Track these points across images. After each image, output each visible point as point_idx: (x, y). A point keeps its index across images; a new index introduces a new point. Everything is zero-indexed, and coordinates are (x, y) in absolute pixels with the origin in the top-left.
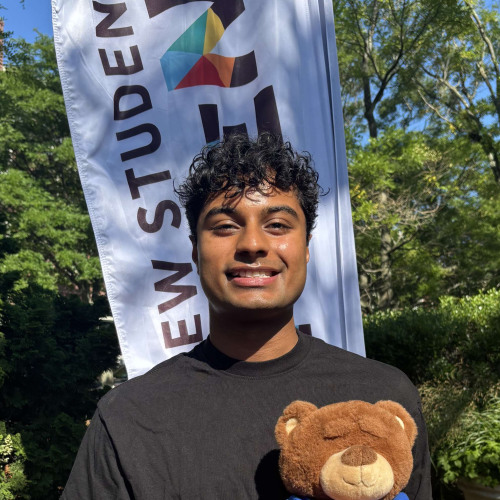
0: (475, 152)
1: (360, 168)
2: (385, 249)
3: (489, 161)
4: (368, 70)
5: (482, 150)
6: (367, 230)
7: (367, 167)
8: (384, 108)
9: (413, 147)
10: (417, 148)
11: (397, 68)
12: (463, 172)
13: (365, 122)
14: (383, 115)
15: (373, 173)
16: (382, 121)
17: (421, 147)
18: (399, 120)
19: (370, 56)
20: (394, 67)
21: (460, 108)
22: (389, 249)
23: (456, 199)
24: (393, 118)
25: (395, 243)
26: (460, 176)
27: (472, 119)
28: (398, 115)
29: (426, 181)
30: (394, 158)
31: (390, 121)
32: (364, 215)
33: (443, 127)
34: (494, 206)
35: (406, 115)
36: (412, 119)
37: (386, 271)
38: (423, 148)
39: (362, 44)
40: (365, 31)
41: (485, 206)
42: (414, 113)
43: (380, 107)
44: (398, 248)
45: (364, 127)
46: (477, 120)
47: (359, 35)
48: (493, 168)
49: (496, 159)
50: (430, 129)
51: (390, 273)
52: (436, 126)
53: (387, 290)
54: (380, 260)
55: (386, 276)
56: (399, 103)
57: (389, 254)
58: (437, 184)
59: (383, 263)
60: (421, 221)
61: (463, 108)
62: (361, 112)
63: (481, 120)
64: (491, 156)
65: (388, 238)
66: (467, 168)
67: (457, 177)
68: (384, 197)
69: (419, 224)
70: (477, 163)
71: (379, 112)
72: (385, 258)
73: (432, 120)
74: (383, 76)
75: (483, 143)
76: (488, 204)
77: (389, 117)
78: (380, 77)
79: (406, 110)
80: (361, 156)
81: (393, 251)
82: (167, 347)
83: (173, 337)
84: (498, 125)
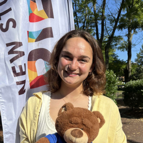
82: (15, 76)
83: (17, 72)
84: (76, 20)
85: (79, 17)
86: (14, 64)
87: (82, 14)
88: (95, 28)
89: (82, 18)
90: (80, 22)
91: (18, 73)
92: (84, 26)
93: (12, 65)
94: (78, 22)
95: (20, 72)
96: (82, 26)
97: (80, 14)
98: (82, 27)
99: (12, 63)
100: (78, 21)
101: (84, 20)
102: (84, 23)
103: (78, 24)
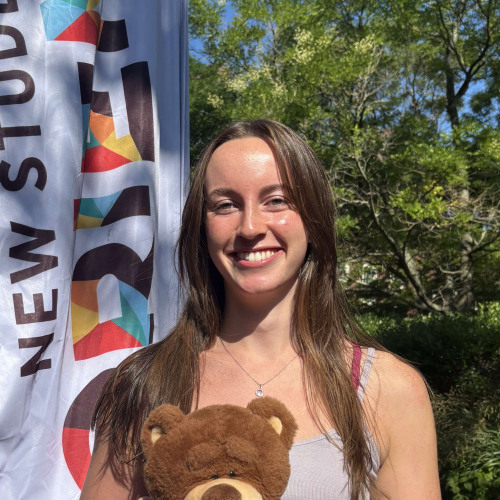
1: (430, 163)
2: (465, 249)
4: (452, 63)
6: (436, 228)
7: (438, 162)
8: (476, 102)
9: (491, 142)
10: (494, 143)
11: (484, 59)
14: (476, 109)
15: (444, 168)
16: (475, 115)
18: (494, 113)
19: (455, 50)
20: (480, 58)
22: (469, 249)
24: (488, 112)
25: (476, 243)
28: (494, 110)
30: (470, 153)
31: (485, 115)
32: (433, 212)
37: (465, 272)
39: (446, 36)
40: (449, 22)
43: (472, 101)
44: (481, 248)
47: (442, 27)
51: (470, 275)
53: (466, 293)
54: (460, 261)
55: (466, 278)
56: (494, 96)
57: (469, 255)
59: (463, 264)
65: (469, 238)
68: (465, 194)
72: (466, 259)
74: (468, 69)
77: (483, 110)
78: (464, 70)
80: (432, 151)
81: (474, 251)
82: (18, 323)
83: (26, 311)
86: (21, 287)
91: (29, 315)
93: (17, 288)
95: (33, 311)
99: (16, 284)
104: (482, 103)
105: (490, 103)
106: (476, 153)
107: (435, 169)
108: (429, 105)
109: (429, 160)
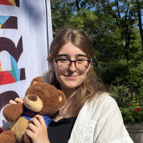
0: (110, 18)
3: (114, 20)
5: (112, 17)
7: (75, 21)
8: (82, 4)
9: (90, 15)
10: (91, 15)
12: (107, 24)
13: (76, 8)
16: (81, 8)
17: (92, 15)
18: (87, 8)
21: (105, 4)
23: (105, 32)
24: (85, 7)
26: (106, 25)
27: (109, 7)
28: (87, 6)
29: (95, 26)
30: (84, 18)
33: (100, 10)
34: (116, 35)
35: (89, 6)
36: (91, 7)
38: (93, 15)
41: (113, 35)
42: (91, 5)
43: (81, 4)
45: (76, 10)
46: (111, 8)
48: (116, 23)
49: (117, 20)
50: (96, 11)
52: (98, 10)
56: (87, 2)
58: (98, 27)
60: (93, 38)
61: (107, 4)
62: (75, 5)
63: (112, 8)
64: (115, 19)
66: (108, 23)
67: (105, 26)
69: (92, 39)
70: (111, 21)
71: (81, 5)
73: (97, 8)
75: (112, 15)
76: (114, 34)
77: (84, 7)
79: (89, 5)
80: (74, 17)
84: (117, 9)
85: (121, 6)
87: (124, 3)
88: (138, 18)
89: (124, 8)
90: (122, 12)
92: (126, 16)
94: (120, 12)
96: (125, 16)
97: (122, 3)
98: (124, 18)
100: (120, 10)
101: (126, 9)
102: (126, 12)
103: (119, 14)
104: (83, 4)
105: (85, 4)
106: (86, 18)
107: (75, 23)
108: (69, 5)
109: (73, 20)
